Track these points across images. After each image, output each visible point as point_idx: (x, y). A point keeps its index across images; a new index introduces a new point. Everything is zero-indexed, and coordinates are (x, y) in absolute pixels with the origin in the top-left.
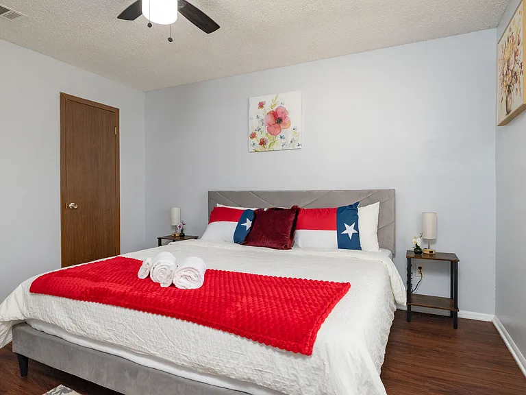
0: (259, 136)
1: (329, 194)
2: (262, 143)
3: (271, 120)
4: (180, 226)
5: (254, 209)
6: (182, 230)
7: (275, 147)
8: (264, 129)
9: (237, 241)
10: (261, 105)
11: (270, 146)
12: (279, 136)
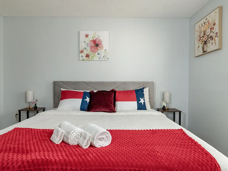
0: (86, 52)
1: (125, 83)
2: (87, 56)
3: (92, 44)
4: (34, 102)
5: (89, 91)
6: (36, 105)
7: (95, 59)
8: (89, 48)
9: (82, 109)
10: (87, 36)
11: (92, 58)
12: (97, 53)
